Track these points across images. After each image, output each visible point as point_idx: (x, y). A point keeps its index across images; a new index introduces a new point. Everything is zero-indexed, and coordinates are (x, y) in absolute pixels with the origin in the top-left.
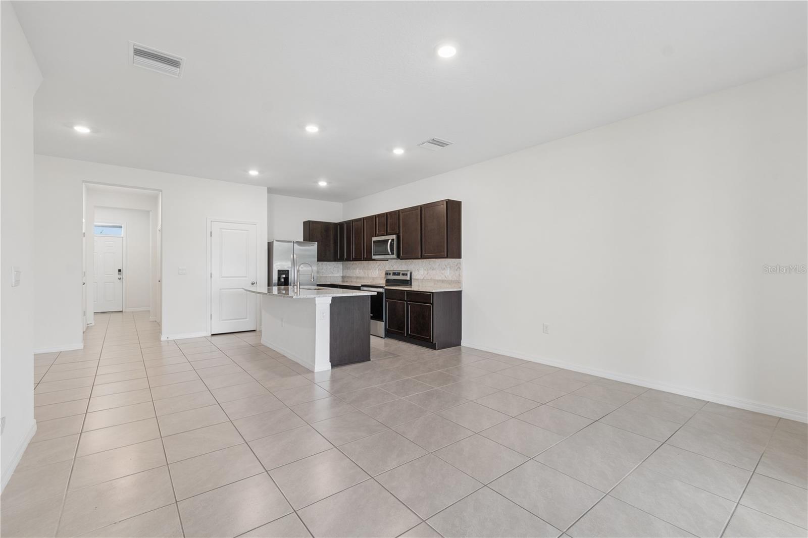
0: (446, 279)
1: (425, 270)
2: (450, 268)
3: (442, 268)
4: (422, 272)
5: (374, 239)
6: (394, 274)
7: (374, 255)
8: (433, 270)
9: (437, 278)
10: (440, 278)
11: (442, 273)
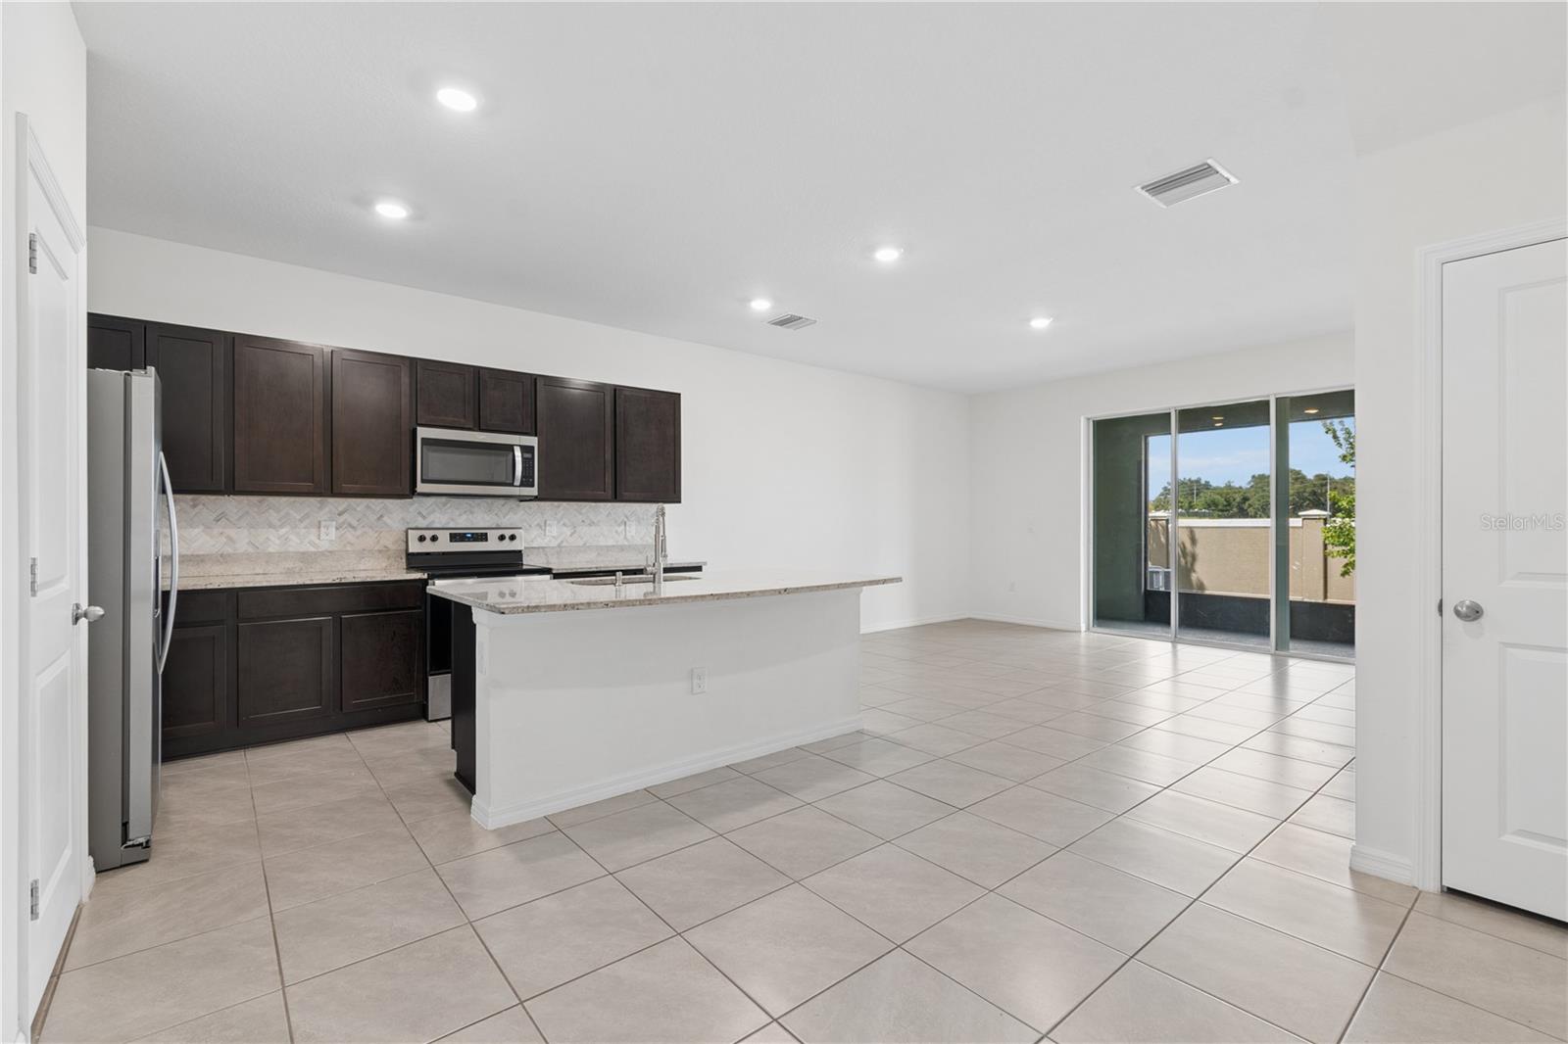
0: (626, 543)
1: (564, 525)
2: (639, 521)
3: (616, 522)
4: (553, 530)
5: (423, 432)
6: (454, 538)
7: (423, 481)
8: (590, 525)
9: (602, 543)
10: (611, 543)
11: (617, 532)
